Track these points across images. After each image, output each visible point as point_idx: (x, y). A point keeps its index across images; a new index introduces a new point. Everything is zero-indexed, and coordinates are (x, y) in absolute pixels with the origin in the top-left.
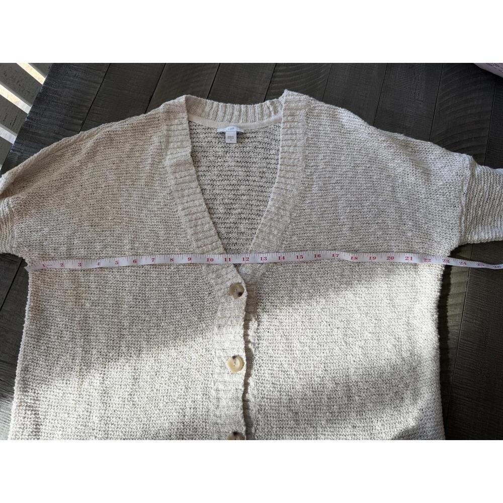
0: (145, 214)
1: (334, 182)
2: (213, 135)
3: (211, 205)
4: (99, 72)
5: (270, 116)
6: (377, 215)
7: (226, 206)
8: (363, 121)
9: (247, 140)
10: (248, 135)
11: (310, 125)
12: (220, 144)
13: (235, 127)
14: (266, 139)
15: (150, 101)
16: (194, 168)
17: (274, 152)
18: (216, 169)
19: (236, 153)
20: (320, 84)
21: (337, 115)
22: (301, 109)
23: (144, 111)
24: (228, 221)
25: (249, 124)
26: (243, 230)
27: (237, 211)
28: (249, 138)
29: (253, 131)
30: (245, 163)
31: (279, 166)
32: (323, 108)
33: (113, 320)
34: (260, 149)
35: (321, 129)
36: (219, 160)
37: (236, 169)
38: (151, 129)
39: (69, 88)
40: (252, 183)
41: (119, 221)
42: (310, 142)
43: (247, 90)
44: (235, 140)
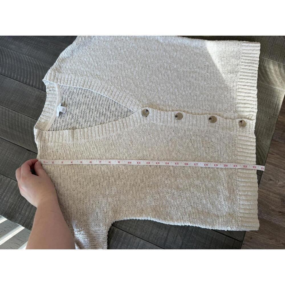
0: (98, 155)
1: (97, 65)
2: (59, 119)
3: (99, 123)
4: (2, 180)
5: (55, 90)
6: (117, 49)
7: (101, 116)
8: (69, 46)
9: (66, 103)
10: (63, 102)
11: (64, 72)
12: (65, 116)
13: (58, 107)
14: (67, 93)
15: (30, 151)
16: (76, 130)
17: (75, 90)
18: (79, 119)
19: (72, 109)
20: (42, 65)
21: (62, 59)
22: (55, 75)
23: (36, 154)
24: (109, 116)
25: (57, 101)
26: (115, 109)
27: (104, 111)
28: (65, 101)
29: (61, 99)
30: (78, 104)
31: (84, 88)
32: (57, 64)
33: (151, 172)
34: (72, 97)
35: (67, 67)
36: (74, 117)
37: (81, 109)
38: (48, 151)
39: (9, 199)
40: (90, 102)
41: (99, 169)
42: (74, 73)
43: (37, 100)
44: (65, 108)
